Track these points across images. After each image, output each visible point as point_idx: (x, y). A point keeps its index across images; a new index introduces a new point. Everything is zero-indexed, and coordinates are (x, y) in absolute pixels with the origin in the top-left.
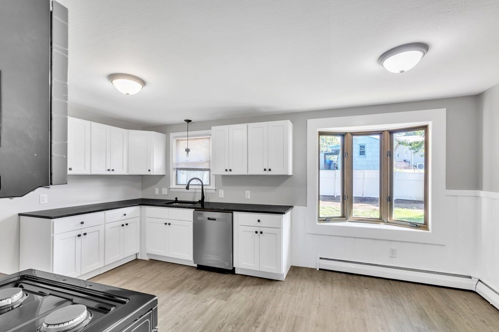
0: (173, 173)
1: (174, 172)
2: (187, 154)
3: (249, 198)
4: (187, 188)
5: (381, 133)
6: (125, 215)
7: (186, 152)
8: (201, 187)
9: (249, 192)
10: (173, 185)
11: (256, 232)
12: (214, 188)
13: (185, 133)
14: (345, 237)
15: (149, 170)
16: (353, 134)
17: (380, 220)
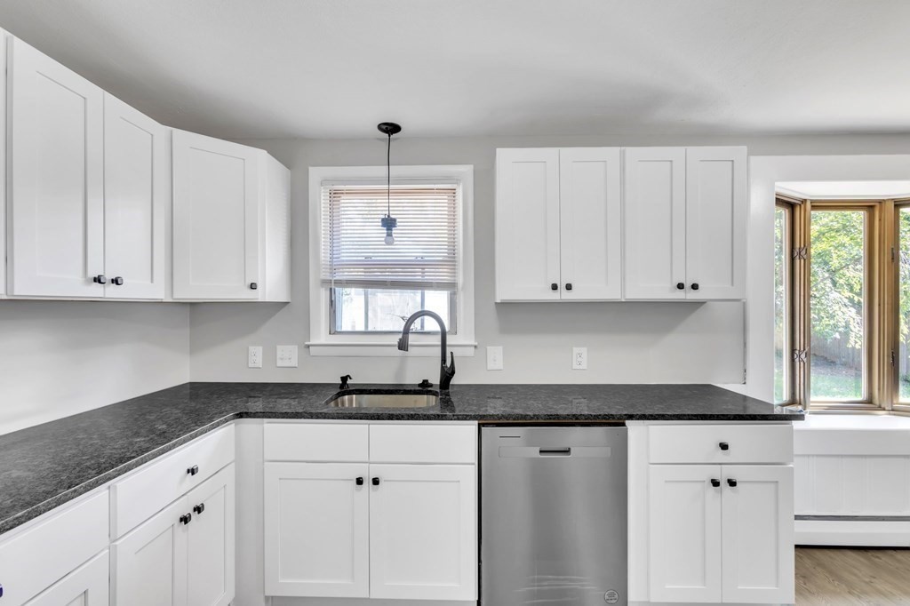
0: (319, 299)
1: (324, 295)
2: (389, 235)
3: (584, 366)
4: (403, 345)
5: (869, 207)
6: (192, 471)
7: (384, 230)
8: (437, 340)
9: (584, 351)
10: (320, 336)
11: (715, 483)
12: (473, 342)
13: (381, 171)
14: (842, 456)
15: (253, 286)
16: (819, 205)
17: (869, 405)
